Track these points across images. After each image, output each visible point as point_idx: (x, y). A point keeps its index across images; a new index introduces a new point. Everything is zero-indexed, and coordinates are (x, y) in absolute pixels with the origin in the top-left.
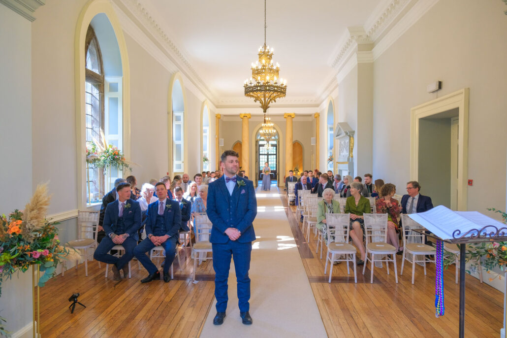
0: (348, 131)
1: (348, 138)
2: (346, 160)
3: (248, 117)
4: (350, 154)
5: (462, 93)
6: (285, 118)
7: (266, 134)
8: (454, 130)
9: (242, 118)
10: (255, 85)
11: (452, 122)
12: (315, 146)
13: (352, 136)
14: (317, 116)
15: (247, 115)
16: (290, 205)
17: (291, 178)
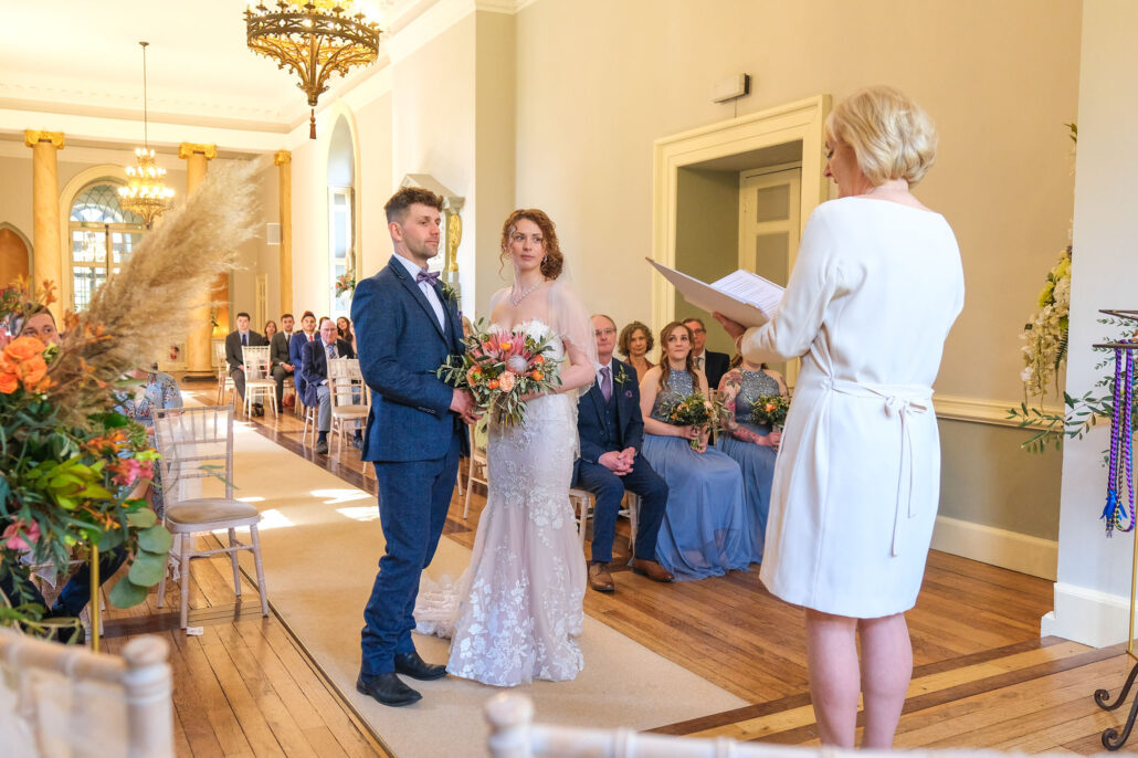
3: (55, 143)
4: (448, 263)
5: (816, 105)
6: (185, 157)
7: (145, 199)
8: (748, 201)
9: (32, 146)
10: (273, 12)
11: (741, 182)
12: (279, 249)
13: (454, 212)
14: (282, 161)
15: (49, 137)
16: (253, 415)
17: (244, 336)
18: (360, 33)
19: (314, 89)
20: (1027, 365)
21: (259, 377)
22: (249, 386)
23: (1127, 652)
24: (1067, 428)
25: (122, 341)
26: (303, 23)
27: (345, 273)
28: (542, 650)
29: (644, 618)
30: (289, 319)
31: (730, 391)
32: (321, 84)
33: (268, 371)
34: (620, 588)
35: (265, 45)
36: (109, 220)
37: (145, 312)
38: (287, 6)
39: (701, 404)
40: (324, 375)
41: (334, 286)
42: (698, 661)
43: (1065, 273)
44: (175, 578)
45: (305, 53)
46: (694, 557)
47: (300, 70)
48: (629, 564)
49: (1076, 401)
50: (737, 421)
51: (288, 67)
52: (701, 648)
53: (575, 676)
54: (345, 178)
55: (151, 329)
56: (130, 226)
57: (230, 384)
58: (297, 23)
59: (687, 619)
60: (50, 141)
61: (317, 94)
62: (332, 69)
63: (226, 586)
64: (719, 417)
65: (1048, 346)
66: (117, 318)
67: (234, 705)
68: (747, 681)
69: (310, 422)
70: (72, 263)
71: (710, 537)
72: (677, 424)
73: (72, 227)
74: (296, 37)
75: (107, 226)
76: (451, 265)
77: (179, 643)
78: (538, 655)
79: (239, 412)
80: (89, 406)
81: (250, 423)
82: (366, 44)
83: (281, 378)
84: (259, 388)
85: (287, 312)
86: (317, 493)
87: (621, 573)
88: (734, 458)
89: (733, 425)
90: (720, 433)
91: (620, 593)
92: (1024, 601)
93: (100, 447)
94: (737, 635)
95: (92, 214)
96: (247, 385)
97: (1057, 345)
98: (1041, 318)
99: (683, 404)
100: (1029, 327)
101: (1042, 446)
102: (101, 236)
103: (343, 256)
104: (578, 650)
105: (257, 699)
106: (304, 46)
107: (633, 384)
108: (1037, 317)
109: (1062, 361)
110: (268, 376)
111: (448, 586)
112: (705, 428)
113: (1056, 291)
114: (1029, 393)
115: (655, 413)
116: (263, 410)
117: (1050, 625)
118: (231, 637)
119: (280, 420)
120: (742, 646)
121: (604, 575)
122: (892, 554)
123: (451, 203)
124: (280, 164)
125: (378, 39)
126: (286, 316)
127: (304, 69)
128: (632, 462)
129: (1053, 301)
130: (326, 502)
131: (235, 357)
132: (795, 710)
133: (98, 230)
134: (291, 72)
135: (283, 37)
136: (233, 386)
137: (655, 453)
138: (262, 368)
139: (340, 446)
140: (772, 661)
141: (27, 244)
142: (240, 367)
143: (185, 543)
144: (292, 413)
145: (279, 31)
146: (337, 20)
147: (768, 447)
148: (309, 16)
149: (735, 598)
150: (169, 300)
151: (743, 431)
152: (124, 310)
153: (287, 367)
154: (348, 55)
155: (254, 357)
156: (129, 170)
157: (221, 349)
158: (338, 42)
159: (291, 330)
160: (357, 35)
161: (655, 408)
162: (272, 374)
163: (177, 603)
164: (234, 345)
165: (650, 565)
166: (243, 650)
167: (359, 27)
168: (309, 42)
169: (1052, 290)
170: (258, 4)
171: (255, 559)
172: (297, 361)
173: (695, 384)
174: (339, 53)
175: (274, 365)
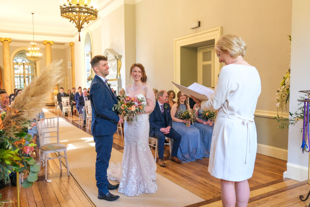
0: (117, 56)
1: (116, 61)
2: (115, 78)
3: (9, 41)
4: (118, 73)
5: (218, 30)
6: (45, 44)
7: (34, 56)
8: (200, 55)
9: (2, 42)
10: (68, 6)
11: (198, 50)
12: (71, 70)
13: (119, 59)
14: (72, 45)
15: (7, 40)
16: (65, 116)
17: (62, 94)
18: (92, 12)
19: (80, 28)
20: (278, 102)
21: (66, 105)
22: (64, 108)
23: (308, 183)
24: (290, 122)
25: (24, 113)
26: (76, 9)
27: (89, 76)
28: (145, 185)
29: (174, 174)
30: (74, 89)
31: (196, 109)
32: (81, 26)
33: (69, 103)
34: (167, 165)
35: (66, 15)
36: (24, 62)
37: (30, 105)
38: (71, 5)
39: (188, 113)
40: (84, 105)
41: (87, 79)
42: (189, 187)
43: (288, 76)
44: (43, 166)
45: (77, 17)
46: (187, 156)
47: (76, 22)
48: (170, 158)
49: (293, 114)
50: (198, 118)
51: (72, 21)
52: (190, 183)
53: (155, 192)
54: (89, 50)
55: (32, 109)
56: (30, 63)
57: (58, 107)
58: (75, 9)
59: (186, 174)
60: (7, 41)
61: (80, 29)
62: (85, 22)
63: (58, 167)
64: (193, 117)
65: (284, 97)
66: (22, 106)
67: (60, 203)
68: (203, 193)
69: (81, 118)
70: (14, 74)
71: (191, 150)
72: (182, 119)
73: (14, 64)
74: (74, 13)
75: (24, 64)
76: (119, 74)
77: (45, 184)
78: (144, 186)
79: (61, 115)
80: (15, 131)
81: (64, 118)
82: (94, 15)
83: (72, 105)
84: (67, 108)
85: (74, 87)
86: (83, 139)
87: (167, 161)
88: (197, 128)
89: (197, 119)
90: (194, 121)
91: (167, 167)
92: (278, 167)
93: (18, 144)
94: (199, 179)
95: (19, 60)
96: (63, 108)
97: (286, 96)
98: (282, 89)
99: (184, 113)
100: (278, 91)
101: (283, 127)
102: (22, 66)
103: (89, 71)
104: (156, 184)
105: (67, 201)
106: (77, 15)
107: (169, 108)
108: (281, 89)
109: (288, 101)
110: (69, 105)
111: (119, 166)
112: (190, 120)
113: (286, 81)
114: (279, 110)
115: (176, 116)
116: (68, 115)
117: (286, 175)
118: (59, 182)
119: (72, 117)
120: (201, 182)
121: (162, 162)
122: (246, 163)
123: (118, 57)
124: (71, 46)
125: (97, 13)
126: (73, 88)
127: (77, 22)
128: (169, 130)
129: (285, 84)
130: (86, 141)
131: (60, 100)
132: (216, 202)
133: (21, 65)
134: (73, 23)
135: (71, 13)
136: (59, 108)
137: (176, 127)
138: (67, 103)
139: (89, 125)
140: (210, 186)
141: (2, 69)
142: (61, 102)
143: (46, 156)
144: (76, 115)
145: (70, 11)
146: (86, 8)
147: (207, 125)
148: (78, 7)
149: (199, 167)
150: (37, 101)
151: (200, 120)
152: (24, 104)
153: (74, 102)
154: (89, 18)
155: (65, 100)
156: (29, 49)
157: (56, 97)
158: (86, 14)
159: (75, 92)
160: (91, 12)
161: (176, 115)
162: (70, 104)
163: (44, 172)
164: (59, 96)
165: (175, 158)
166: (63, 186)
167: (92, 10)
168: (78, 14)
169: (285, 81)
170: (64, 4)
171: (66, 160)
172: (76, 101)
173: (187, 108)
174: (86, 17)
175: (70, 102)
